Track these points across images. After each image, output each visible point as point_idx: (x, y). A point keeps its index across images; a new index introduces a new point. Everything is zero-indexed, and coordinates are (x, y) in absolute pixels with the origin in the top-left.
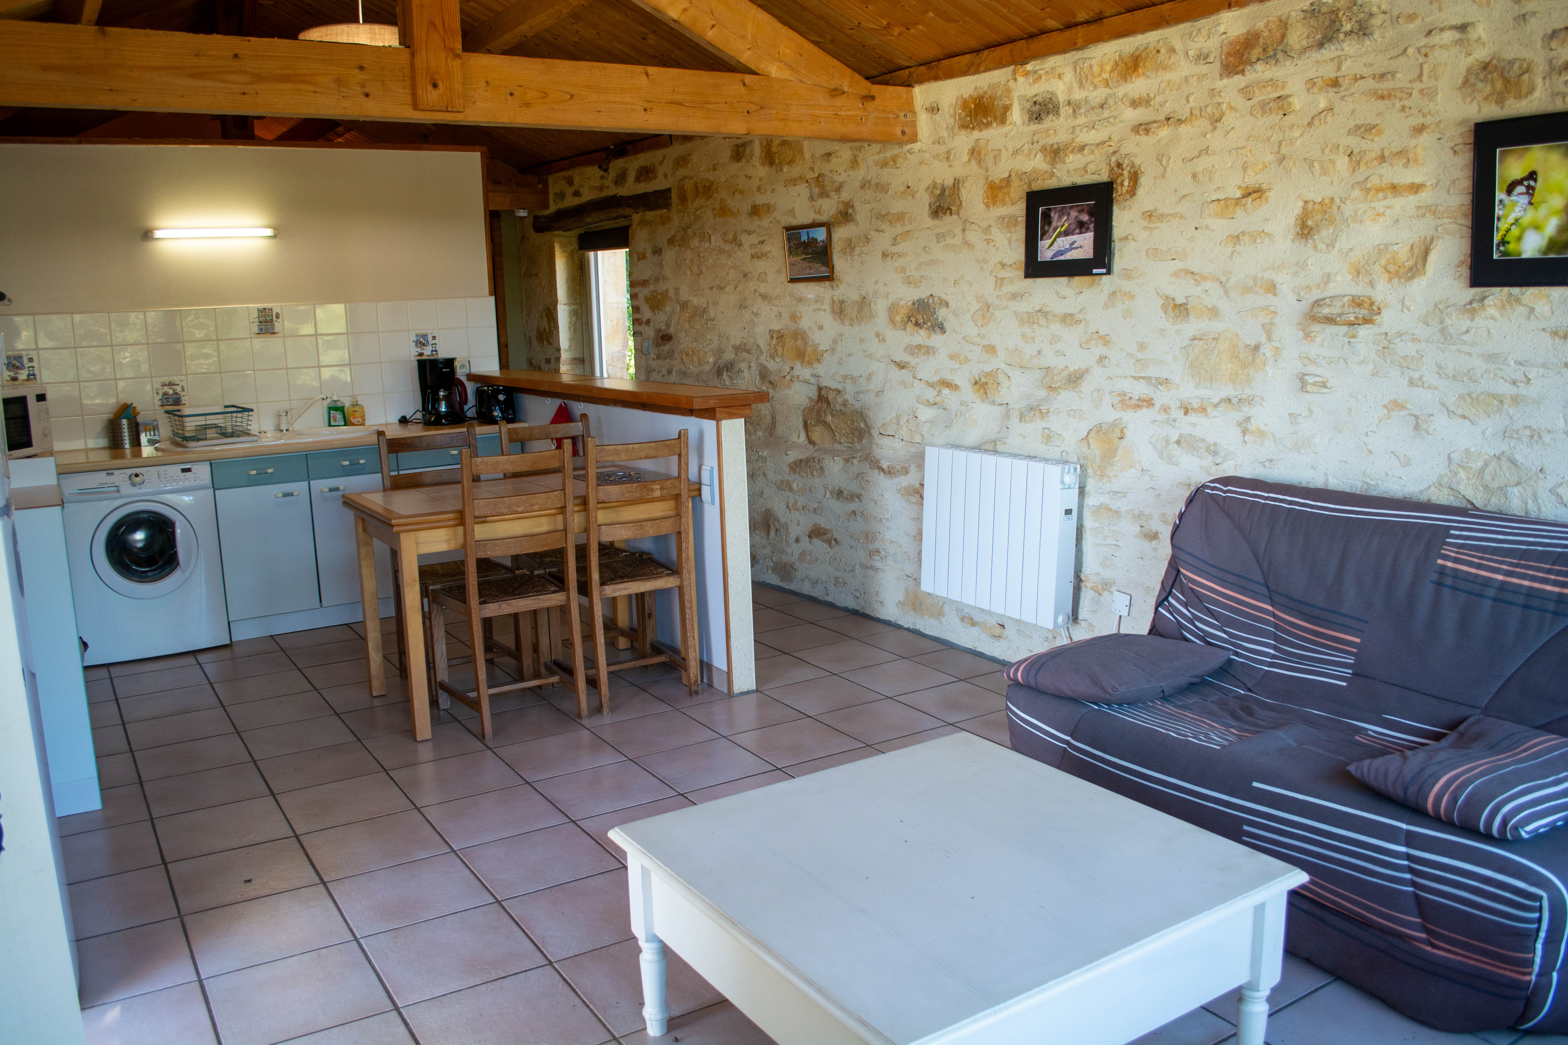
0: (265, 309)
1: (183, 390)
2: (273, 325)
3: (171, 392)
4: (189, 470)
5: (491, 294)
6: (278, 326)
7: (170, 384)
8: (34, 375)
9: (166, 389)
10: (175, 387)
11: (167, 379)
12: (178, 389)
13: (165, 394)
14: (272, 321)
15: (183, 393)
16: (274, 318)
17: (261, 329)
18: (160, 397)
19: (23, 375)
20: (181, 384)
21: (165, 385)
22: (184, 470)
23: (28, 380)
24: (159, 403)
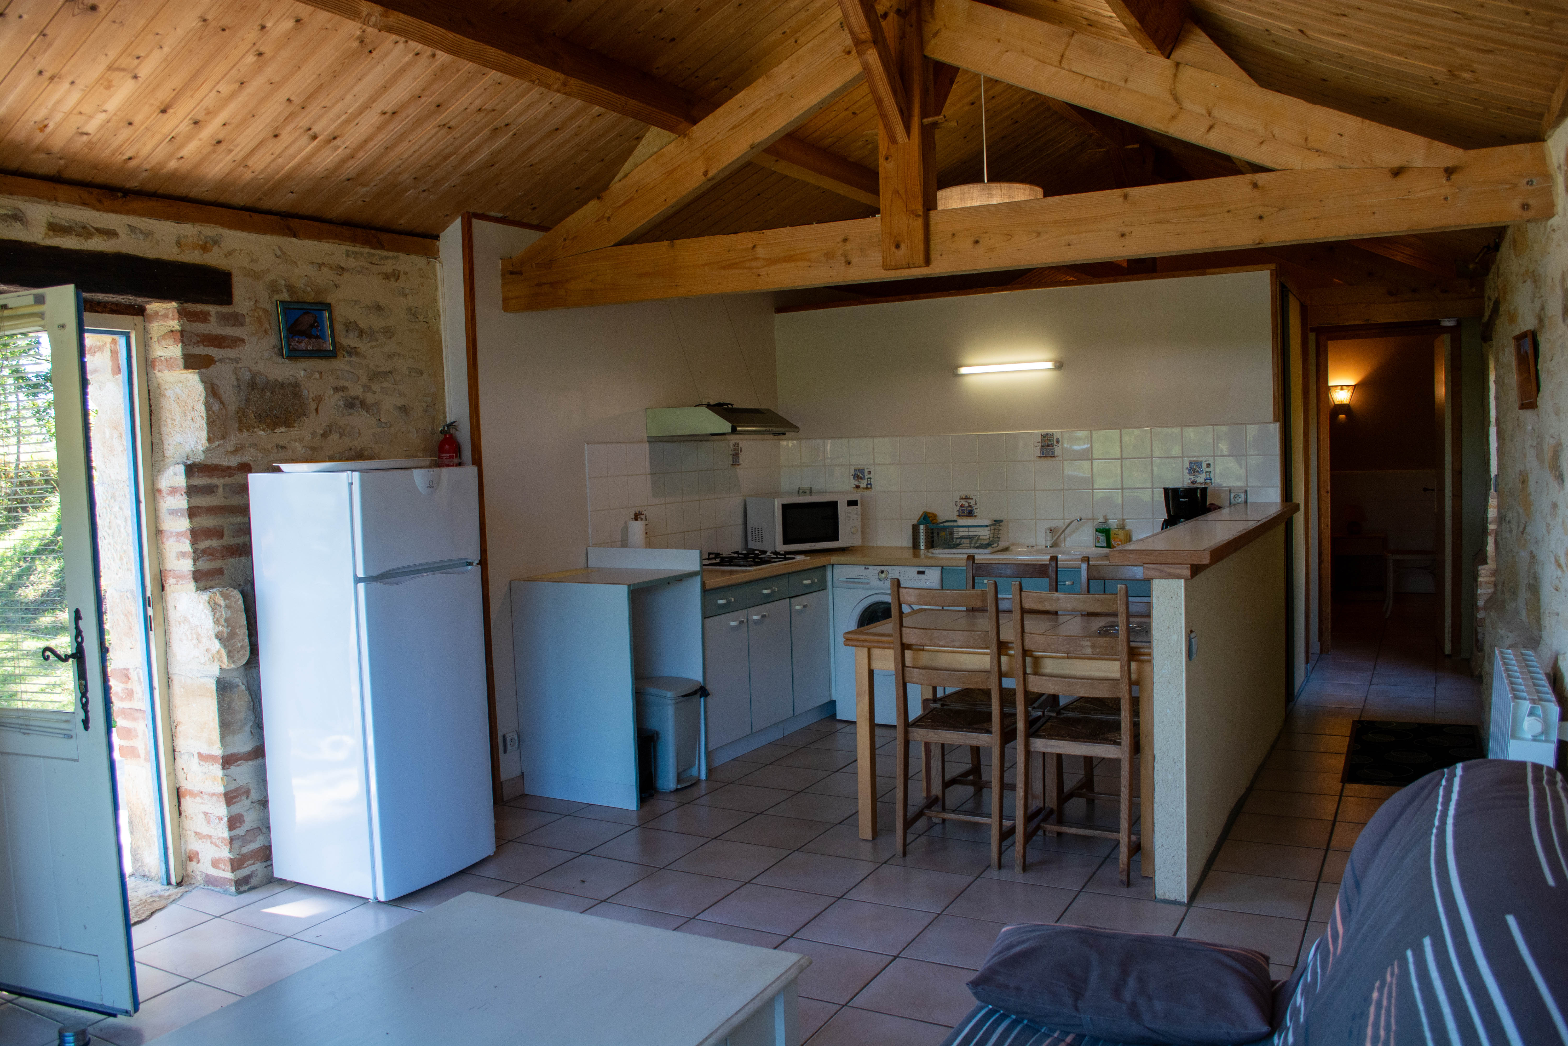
0: (1047, 434)
1: (976, 504)
2: (1053, 449)
3: (966, 505)
4: (922, 573)
5: (1275, 421)
6: (1058, 451)
7: (967, 498)
8: (871, 484)
9: (963, 502)
10: (970, 501)
11: (964, 494)
12: (972, 502)
13: (962, 506)
14: (1052, 445)
15: (976, 507)
16: (1055, 443)
17: (1043, 453)
18: (958, 508)
19: (863, 484)
20: (974, 498)
21: (962, 499)
22: (920, 573)
23: (867, 488)
24: (957, 513)
